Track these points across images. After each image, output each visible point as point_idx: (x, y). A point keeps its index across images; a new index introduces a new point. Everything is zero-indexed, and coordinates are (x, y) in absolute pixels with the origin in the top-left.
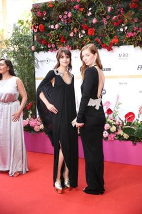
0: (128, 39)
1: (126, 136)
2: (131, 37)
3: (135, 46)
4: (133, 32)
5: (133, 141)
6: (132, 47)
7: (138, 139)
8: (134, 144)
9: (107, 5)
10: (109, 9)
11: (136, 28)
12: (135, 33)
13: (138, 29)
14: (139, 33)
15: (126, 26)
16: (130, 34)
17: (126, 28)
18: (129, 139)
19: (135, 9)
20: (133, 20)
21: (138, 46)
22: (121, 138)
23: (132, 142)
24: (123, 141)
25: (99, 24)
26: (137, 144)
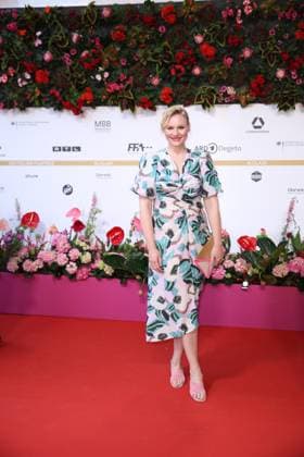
0: (110, 95)
1: (109, 270)
2: (116, 92)
3: (122, 109)
4: (119, 82)
5: (121, 278)
6: (118, 109)
7: (130, 274)
8: (124, 284)
9: (72, 30)
10: (75, 37)
11: (123, 77)
12: (122, 86)
13: (127, 79)
14: (129, 85)
15: (107, 70)
16: (114, 86)
17: (106, 75)
18: (114, 276)
19: (120, 43)
20: (118, 61)
21: (127, 108)
22: (99, 273)
23: (119, 281)
24: (104, 280)
25: (56, 64)
26: (129, 282)
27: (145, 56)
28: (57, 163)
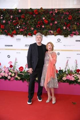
0: (20, 32)
1: (19, 78)
2: (22, 31)
3: (24, 36)
4: (23, 29)
5: (23, 80)
6: (22, 36)
7: (25, 79)
8: (23, 82)
9: (11, 15)
10: (11, 17)
11: (24, 27)
12: (24, 30)
13: (25, 28)
14: (25, 30)
16: (21, 30)
17: (20, 27)
18: (21, 80)
20: (23, 23)
22: (16, 79)
24: (18, 81)
25: (6, 23)
26: (25, 81)
27: (30, 22)
28: (6, 49)
